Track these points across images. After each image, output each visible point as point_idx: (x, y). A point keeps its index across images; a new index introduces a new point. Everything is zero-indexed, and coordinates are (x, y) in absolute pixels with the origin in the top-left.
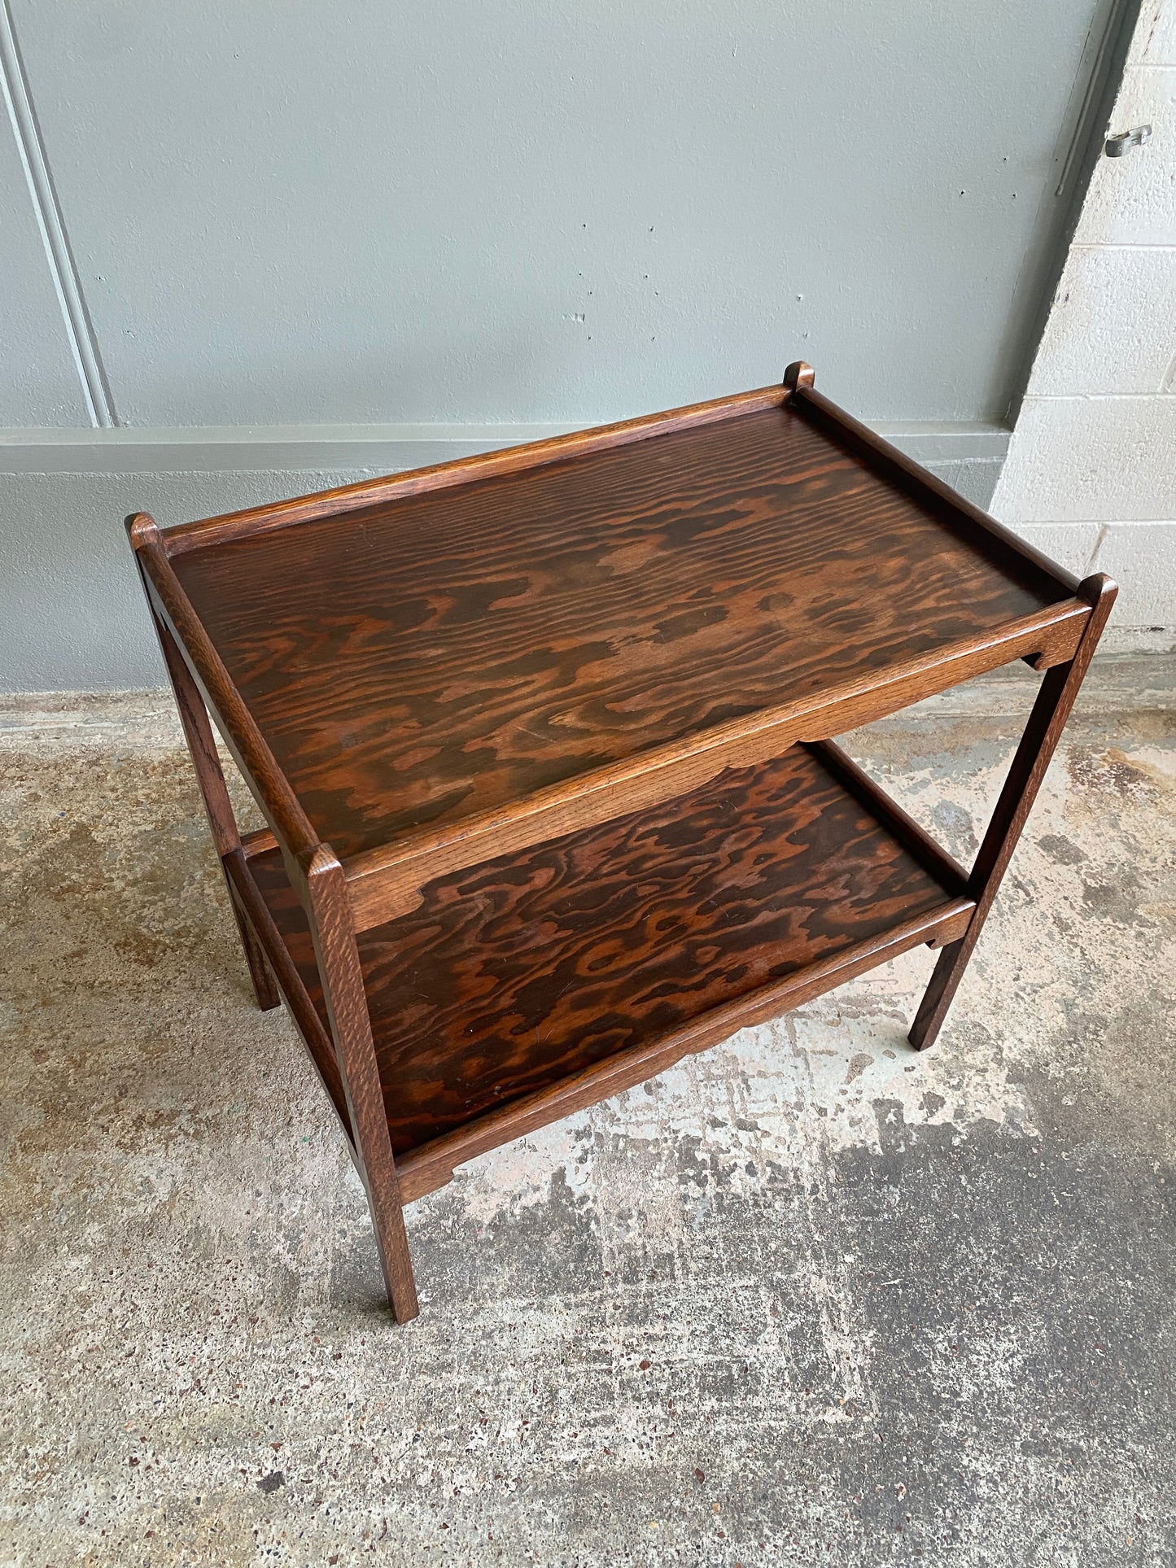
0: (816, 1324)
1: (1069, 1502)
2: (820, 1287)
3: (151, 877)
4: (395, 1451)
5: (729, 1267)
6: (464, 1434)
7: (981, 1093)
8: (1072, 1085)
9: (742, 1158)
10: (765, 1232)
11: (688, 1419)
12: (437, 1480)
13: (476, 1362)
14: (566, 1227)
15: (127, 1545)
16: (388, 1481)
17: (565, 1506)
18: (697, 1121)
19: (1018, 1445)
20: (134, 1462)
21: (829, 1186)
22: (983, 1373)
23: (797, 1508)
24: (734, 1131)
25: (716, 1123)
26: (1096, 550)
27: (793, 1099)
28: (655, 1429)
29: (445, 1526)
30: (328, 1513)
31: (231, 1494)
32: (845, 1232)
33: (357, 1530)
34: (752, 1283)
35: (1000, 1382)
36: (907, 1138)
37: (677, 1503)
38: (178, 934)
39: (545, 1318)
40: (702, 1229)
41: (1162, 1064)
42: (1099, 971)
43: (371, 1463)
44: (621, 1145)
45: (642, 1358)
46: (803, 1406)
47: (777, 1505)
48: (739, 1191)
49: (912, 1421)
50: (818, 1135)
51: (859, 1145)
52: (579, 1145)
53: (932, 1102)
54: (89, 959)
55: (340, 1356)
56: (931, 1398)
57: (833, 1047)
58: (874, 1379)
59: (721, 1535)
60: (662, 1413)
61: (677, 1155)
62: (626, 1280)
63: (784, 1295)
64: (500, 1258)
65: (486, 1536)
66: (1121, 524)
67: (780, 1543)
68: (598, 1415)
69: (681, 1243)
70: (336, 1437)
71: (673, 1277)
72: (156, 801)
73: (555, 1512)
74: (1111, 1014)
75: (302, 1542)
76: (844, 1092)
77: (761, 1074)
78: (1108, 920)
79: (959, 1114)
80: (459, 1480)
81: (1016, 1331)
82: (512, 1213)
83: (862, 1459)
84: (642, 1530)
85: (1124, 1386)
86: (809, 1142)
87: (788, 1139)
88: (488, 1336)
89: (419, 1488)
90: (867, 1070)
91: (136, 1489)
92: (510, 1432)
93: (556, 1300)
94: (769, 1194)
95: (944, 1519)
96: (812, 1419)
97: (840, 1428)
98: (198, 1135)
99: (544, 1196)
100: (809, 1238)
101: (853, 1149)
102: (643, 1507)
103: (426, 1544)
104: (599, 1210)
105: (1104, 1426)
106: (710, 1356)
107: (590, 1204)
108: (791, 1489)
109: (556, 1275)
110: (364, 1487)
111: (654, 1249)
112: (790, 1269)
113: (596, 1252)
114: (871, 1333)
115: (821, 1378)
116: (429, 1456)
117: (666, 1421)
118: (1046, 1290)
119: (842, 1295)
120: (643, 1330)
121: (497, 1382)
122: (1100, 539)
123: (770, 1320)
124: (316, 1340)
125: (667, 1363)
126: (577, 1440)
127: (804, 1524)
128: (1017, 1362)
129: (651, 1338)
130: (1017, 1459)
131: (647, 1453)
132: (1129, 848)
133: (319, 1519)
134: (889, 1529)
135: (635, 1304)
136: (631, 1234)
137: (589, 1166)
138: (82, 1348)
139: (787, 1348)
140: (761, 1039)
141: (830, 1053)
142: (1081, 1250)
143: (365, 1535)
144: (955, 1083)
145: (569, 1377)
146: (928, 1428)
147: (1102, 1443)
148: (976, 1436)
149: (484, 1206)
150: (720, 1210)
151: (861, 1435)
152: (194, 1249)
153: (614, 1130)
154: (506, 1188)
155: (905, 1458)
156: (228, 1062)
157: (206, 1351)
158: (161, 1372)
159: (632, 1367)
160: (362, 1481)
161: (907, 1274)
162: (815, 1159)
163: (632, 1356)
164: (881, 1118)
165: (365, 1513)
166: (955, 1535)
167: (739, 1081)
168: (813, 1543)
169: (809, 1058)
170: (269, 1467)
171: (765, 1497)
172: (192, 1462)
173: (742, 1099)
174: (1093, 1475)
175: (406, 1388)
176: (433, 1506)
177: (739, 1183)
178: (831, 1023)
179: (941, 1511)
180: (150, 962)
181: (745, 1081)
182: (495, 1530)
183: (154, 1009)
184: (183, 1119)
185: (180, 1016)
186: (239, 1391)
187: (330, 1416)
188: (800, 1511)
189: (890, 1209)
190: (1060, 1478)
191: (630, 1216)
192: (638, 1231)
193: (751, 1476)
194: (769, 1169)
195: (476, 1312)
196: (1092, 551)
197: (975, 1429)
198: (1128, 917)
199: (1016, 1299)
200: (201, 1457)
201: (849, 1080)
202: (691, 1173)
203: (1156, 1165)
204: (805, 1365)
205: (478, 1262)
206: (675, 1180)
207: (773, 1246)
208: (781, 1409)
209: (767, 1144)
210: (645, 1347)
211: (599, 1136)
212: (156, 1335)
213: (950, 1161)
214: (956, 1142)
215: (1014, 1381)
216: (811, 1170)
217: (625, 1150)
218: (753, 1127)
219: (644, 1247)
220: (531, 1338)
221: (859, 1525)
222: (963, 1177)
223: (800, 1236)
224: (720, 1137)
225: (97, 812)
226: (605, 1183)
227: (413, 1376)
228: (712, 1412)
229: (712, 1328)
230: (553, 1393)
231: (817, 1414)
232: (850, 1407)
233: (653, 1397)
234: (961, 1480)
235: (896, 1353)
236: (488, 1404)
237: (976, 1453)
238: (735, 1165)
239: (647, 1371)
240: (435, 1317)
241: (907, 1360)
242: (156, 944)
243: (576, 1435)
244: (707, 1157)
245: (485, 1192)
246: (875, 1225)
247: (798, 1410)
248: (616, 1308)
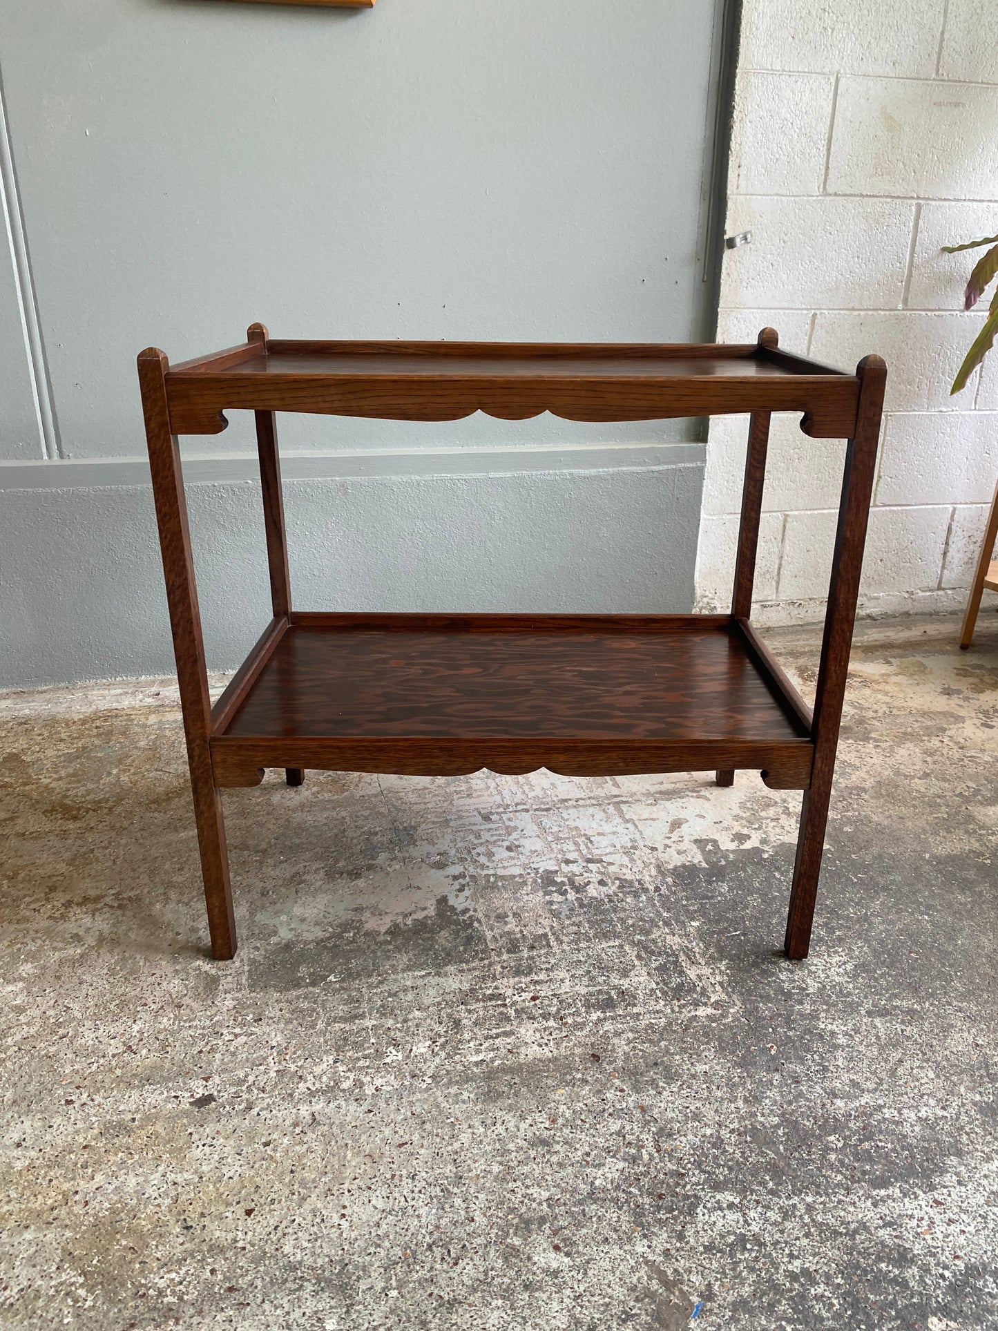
0: (675, 962)
1: (916, 1040)
2: (675, 941)
3: (74, 775)
4: (317, 1070)
5: (595, 936)
6: (379, 1054)
7: (777, 830)
8: (849, 821)
9: (595, 878)
10: (622, 915)
11: (578, 1026)
12: (359, 1084)
13: (384, 1011)
14: (453, 927)
15: (64, 1156)
16: (313, 1089)
17: (478, 1088)
18: (553, 862)
19: (863, 1012)
20: (69, 1102)
21: (669, 887)
22: (822, 976)
23: (685, 1068)
24: (585, 864)
25: (567, 862)
26: (783, 535)
27: (630, 844)
28: (551, 1034)
29: (370, 1111)
30: (258, 1115)
31: (165, 1112)
32: (688, 910)
33: (288, 1123)
34: (617, 943)
35: (837, 979)
36: (726, 857)
37: (579, 1076)
38: (99, 802)
39: (442, 980)
40: (569, 918)
41: (915, 807)
42: (851, 765)
43: (296, 1080)
44: (492, 879)
45: (532, 995)
46: (677, 1009)
47: (667, 1068)
48: (595, 895)
49: (771, 1008)
50: (653, 861)
51: (688, 864)
52: (457, 882)
53: (741, 838)
54: (20, 821)
55: (261, 1020)
56: (783, 993)
57: (654, 816)
58: (733, 988)
59: (622, 1091)
60: (556, 1025)
61: (540, 881)
62: (509, 951)
63: (646, 949)
64: (398, 949)
65: (409, 1114)
66: (797, 513)
67: (675, 1089)
68: (498, 1031)
69: (552, 927)
70: (262, 1068)
71: (549, 946)
72: (76, 738)
73: (470, 1093)
74: (868, 785)
75: (236, 1135)
76: (670, 838)
77: (599, 834)
78: (850, 741)
79: (763, 841)
80: (378, 1082)
81: (843, 950)
82: (405, 924)
83: (735, 1034)
84: (551, 1096)
85: (940, 972)
86: (646, 865)
87: (630, 866)
88: (395, 995)
89: (344, 1091)
90: (684, 826)
91: (73, 1119)
92: (422, 1048)
93: (451, 969)
94: (620, 895)
95: (813, 1060)
96: (686, 1014)
97: (711, 1018)
98: (120, 907)
99: (432, 912)
100: (659, 914)
101: (684, 866)
102: (549, 1082)
103: (353, 1124)
104: (480, 915)
105: (932, 995)
106: (590, 988)
107: (471, 913)
108: (677, 1057)
109: (448, 954)
110: (291, 1095)
111: (531, 933)
112: (648, 933)
113: (482, 939)
114: (724, 963)
115: (689, 991)
116: (349, 1070)
117: (560, 1030)
118: (861, 926)
119: (694, 944)
120: (529, 979)
121: (405, 1021)
122: (784, 526)
123: (636, 963)
124: (237, 1012)
125: (554, 995)
126: (483, 1048)
127: (694, 1076)
128: (849, 967)
129: (536, 982)
130: (865, 1020)
131: (546, 1049)
132: (855, 707)
133: (251, 1119)
134: (768, 1071)
135: (520, 965)
136: (509, 926)
137: (467, 892)
138: (18, 1037)
139: (655, 978)
140: (596, 816)
141: (653, 819)
142: (882, 904)
143: (295, 1125)
144: (757, 826)
145: (470, 1012)
146: (786, 1010)
147: (931, 1005)
148: (827, 1011)
149: (380, 922)
150: (581, 906)
151: (730, 1019)
152: (121, 970)
153: (484, 873)
154: (398, 911)
155: (771, 1030)
156: (146, 865)
157: (136, 1028)
158: (94, 1045)
159: (524, 1001)
160: (289, 1092)
161: (745, 927)
162: (654, 872)
163: (523, 994)
164: (703, 850)
165: (294, 1111)
166: (825, 1069)
167: (583, 838)
168: (704, 1086)
169: (637, 823)
170: (200, 1092)
171: (656, 1064)
172: (126, 1097)
173: (588, 848)
174: (930, 1023)
175: (323, 1033)
176: (356, 1100)
177: (592, 891)
178: (651, 804)
179: (809, 1056)
180: (75, 818)
181: (588, 839)
182: (417, 1109)
183: (79, 842)
184: (108, 900)
185: (103, 844)
186: (169, 1049)
187: (255, 1056)
188: (688, 1069)
189: (721, 894)
190: (903, 1028)
191: (507, 916)
192: (514, 923)
193: (641, 1053)
194: (617, 882)
195: (381, 983)
196: (780, 536)
197: (825, 1007)
198: (866, 739)
199: (837, 933)
200: (135, 1094)
201: (672, 831)
202: (554, 889)
203: (927, 856)
204: (673, 985)
205: (379, 954)
206: (541, 893)
207: (630, 922)
208: (658, 1012)
209: (611, 869)
210: (533, 988)
211: (472, 877)
212: (88, 1024)
213: (763, 866)
214: (766, 856)
215: (849, 977)
216: (650, 879)
217: (495, 882)
218: (600, 861)
219: (521, 932)
220: (432, 992)
221: (741, 1072)
222: (777, 874)
223: (651, 915)
224: (574, 868)
225: (26, 746)
226: (481, 901)
227: (328, 1024)
228: (599, 1019)
229: (590, 972)
230: (457, 1023)
231: (689, 1012)
232: (716, 1005)
233: (546, 1016)
234: (821, 1037)
235: (747, 971)
236: (398, 1034)
237: (831, 1021)
238: (589, 882)
239: (537, 1002)
240: (344, 989)
241: (758, 974)
242: (79, 809)
243: (481, 1045)
244: (565, 880)
245: (380, 915)
246: (711, 904)
247: (673, 1011)
248: (503, 967)
